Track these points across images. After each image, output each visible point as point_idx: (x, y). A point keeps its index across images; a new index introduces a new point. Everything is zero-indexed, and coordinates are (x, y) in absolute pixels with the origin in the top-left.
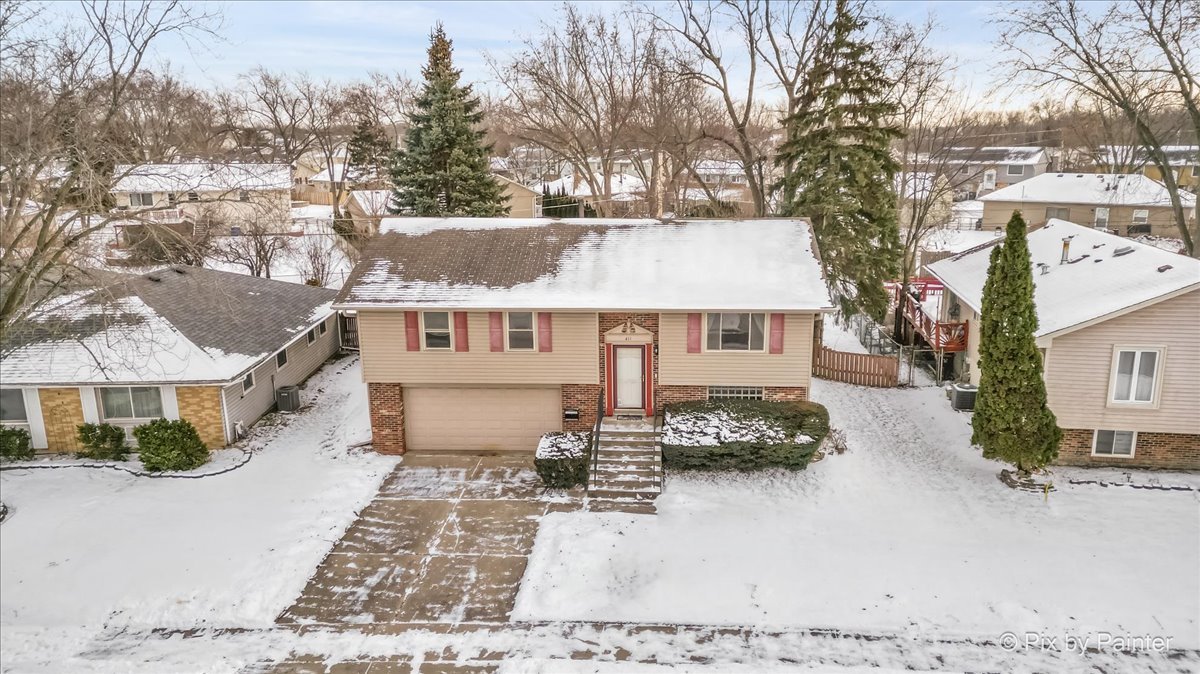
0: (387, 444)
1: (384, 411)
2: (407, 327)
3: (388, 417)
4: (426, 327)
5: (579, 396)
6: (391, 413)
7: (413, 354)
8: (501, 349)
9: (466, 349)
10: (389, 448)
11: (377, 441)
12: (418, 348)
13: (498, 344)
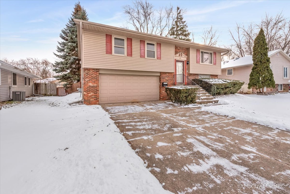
0: (91, 100)
1: (90, 84)
2: (107, 43)
3: (93, 87)
4: (115, 45)
5: (166, 78)
6: (94, 85)
7: (109, 55)
8: (144, 57)
9: (131, 55)
10: (92, 102)
11: (86, 99)
12: (111, 53)
13: (143, 55)
